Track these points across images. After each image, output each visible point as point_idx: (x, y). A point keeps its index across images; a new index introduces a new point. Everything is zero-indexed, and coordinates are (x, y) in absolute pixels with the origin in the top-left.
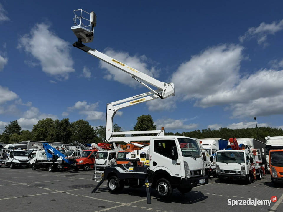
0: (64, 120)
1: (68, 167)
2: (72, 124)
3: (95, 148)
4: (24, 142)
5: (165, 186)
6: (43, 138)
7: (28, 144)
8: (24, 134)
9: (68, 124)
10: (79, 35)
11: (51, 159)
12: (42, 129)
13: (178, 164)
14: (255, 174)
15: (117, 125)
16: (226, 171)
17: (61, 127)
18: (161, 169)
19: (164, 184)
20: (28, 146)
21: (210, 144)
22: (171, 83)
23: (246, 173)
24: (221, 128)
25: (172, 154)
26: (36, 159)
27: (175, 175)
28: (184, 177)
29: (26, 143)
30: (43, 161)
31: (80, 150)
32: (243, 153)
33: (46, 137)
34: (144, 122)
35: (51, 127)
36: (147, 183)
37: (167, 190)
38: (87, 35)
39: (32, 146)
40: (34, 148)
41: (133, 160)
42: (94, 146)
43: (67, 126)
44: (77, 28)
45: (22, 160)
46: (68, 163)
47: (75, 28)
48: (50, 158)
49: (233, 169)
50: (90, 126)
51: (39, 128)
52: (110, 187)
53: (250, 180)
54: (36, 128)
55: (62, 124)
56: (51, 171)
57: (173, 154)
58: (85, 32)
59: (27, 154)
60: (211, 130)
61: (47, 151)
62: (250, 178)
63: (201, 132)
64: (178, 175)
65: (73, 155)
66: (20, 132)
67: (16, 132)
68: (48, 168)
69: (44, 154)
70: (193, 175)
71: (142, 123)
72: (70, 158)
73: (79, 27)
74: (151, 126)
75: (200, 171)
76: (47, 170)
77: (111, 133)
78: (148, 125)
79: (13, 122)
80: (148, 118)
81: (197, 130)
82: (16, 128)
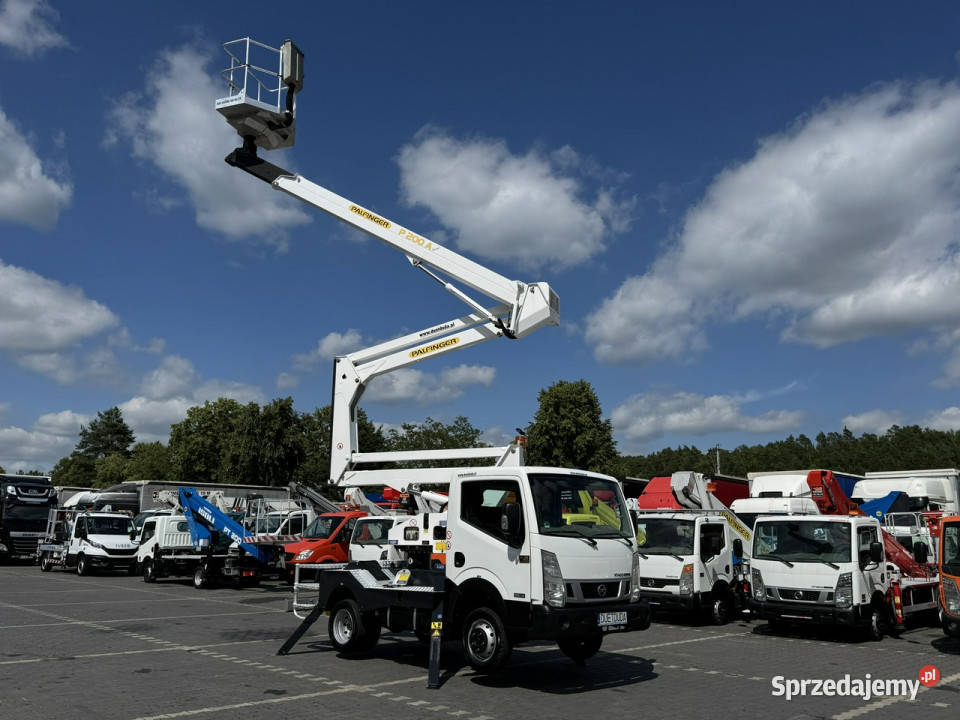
0: (275, 404)
1: (256, 573)
2: (304, 420)
3: (358, 507)
4: (129, 486)
5: (488, 632)
6: (203, 470)
7: (142, 490)
8: (143, 458)
9: (288, 418)
10: (244, 125)
11: (206, 545)
12: (200, 439)
13: (525, 560)
14: (898, 606)
15: (465, 420)
16: (785, 592)
17: (264, 430)
18: (474, 576)
19: (484, 627)
20: (141, 499)
21: (786, 493)
22: (539, 284)
23: (857, 600)
24: (895, 427)
25: (503, 528)
26: (157, 545)
27: (516, 595)
28: (540, 603)
29: (134, 489)
30: (179, 551)
31: (309, 513)
32: (849, 525)
33: (216, 465)
34: (565, 407)
35: (231, 429)
36: (437, 624)
37: (492, 645)
38: (271, 125)
39: (155, 500)
40: (161, 504)
41: (412, 547)
42: (353, 497)
43: (286, 425)
44: (237, 103)
45: (114, 548)
46: (257, 556)
47: (228, 105)
48: (201, 542)
49: (808, 586)
50: (371, 425)
51: (191, 433)
52: (336, 636)
53: (875, 628)
54: (180, 433)
55: (269, 417)
56: (203, 586)
57: (505, 526)
58: (261, 114)
59: (131, 525)
60: (853, 435)
61: (191, 518)
62: (874, 618)
63: (815, 443)
64: (523, 596)
65: (282, 530)
66: (130, 448)
67: (117, 449)
68: (193, 574)
69: (182, 527)
70: (578, 597)
71: (557, 411)
72: (263, 540)
73: (242, 102)
74: (592, 423)
75: (611, 586)
76: (191, 583)
77: (348, 456)
78: (580, 418)
79: (106, 413)
80: (580, 393)
81: (796, 436)
82: (116, 434)
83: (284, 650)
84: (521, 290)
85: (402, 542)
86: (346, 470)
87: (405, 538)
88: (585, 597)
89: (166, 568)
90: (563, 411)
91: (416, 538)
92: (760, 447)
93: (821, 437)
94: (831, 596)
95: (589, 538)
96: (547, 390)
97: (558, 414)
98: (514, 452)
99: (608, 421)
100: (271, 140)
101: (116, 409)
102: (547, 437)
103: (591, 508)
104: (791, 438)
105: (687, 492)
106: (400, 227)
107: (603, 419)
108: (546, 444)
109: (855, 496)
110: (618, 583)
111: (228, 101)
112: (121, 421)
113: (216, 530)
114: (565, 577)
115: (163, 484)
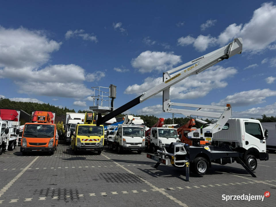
13: (264, 143)
87: (194, 136)
91: (198, 136)
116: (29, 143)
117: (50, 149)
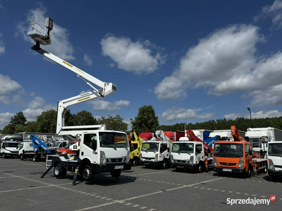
2: (74, 116)
4: (20, 134)
7: (23, 135)
9: (69, 115)
10: (36, 39)
12: (45, 120)
13: (96, 153)
15: (119, 116)
16: (178, 161)
18: (85, 158)
19: (87, 170)
20: (23, 137)
22: (110, 83)
24: (238, 118)
26: (24, 150)
27: (94, 162)
28: (99, 164)
29: (21, 135)
30: (30, 152)
31: (67, 141)
33: (49, 128)
34: (145, 112)
35: (53, 118)
36: (77, 170)
37: (89, 174)
38: (43, 39)
39: (27, 138)
41: (75, 151)
43: (68, 117)
44: (32, 33)
46: (50, 153)
47: (30, 34)
48: (36, 149)
49: (183, 159)
50: (93, 117)
51: (42, 119)
52: (55, 173)
53: (200, 170)
54: (40, 118)
56: (35, 161)
58: (40, 36)
60: (226, 120)
61: (33, 142)
62: (200, 167)
63: (216, 122)
64: (95, 162)
65: (59, 146)
66: (26, 123)
67: (22, 123)
68: (33, 158)
69: (31, 145)
70: (110, 162)
71: (143, 113)
72: (51, 149)
73: (35, 33)
74: (153, 117)
75: (120, 159)
76: (32, 160)
77: (61, 127)
78: (149, 115)
79: (19, 113)
80: (149, 109)
81: (211, 120)
82: (21, 119)
83: (42, 177)
84: (105, 85)
85: (73, 149)
86: (60, 131)
87: (74, 148)
88: (112, 162)
89: (26, 156)
90: (145, 113)
91: (76, 148)
92: (202, 123)
93: (218, 120)
94: (188, 162)
95: (115, 148)
96: (141, 108)
97: (143, 114)
98: (103, 126)
99: (157, 116)
100: (44, 43)
101: (22, 112)
102: (140, 120)
103: (138, 140)
104: (210, 120)
105: (159, 135)
106: (75, 67)
107: (156, 116)
108: (140, 123)
109: (210, 136)
110: (122, 159)
111: (31, 33)
112: (23, 115)
113: (39, 146)
114: (106, 157)
115: (36, 134)
116: (220, 163)
117: (241, 171)
